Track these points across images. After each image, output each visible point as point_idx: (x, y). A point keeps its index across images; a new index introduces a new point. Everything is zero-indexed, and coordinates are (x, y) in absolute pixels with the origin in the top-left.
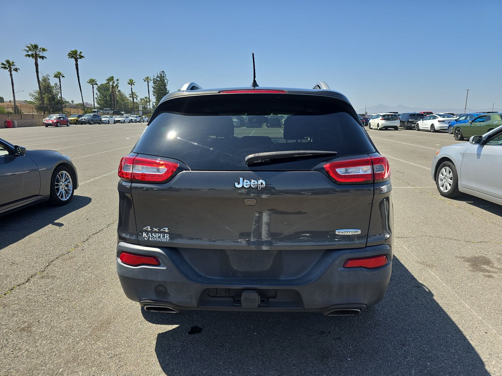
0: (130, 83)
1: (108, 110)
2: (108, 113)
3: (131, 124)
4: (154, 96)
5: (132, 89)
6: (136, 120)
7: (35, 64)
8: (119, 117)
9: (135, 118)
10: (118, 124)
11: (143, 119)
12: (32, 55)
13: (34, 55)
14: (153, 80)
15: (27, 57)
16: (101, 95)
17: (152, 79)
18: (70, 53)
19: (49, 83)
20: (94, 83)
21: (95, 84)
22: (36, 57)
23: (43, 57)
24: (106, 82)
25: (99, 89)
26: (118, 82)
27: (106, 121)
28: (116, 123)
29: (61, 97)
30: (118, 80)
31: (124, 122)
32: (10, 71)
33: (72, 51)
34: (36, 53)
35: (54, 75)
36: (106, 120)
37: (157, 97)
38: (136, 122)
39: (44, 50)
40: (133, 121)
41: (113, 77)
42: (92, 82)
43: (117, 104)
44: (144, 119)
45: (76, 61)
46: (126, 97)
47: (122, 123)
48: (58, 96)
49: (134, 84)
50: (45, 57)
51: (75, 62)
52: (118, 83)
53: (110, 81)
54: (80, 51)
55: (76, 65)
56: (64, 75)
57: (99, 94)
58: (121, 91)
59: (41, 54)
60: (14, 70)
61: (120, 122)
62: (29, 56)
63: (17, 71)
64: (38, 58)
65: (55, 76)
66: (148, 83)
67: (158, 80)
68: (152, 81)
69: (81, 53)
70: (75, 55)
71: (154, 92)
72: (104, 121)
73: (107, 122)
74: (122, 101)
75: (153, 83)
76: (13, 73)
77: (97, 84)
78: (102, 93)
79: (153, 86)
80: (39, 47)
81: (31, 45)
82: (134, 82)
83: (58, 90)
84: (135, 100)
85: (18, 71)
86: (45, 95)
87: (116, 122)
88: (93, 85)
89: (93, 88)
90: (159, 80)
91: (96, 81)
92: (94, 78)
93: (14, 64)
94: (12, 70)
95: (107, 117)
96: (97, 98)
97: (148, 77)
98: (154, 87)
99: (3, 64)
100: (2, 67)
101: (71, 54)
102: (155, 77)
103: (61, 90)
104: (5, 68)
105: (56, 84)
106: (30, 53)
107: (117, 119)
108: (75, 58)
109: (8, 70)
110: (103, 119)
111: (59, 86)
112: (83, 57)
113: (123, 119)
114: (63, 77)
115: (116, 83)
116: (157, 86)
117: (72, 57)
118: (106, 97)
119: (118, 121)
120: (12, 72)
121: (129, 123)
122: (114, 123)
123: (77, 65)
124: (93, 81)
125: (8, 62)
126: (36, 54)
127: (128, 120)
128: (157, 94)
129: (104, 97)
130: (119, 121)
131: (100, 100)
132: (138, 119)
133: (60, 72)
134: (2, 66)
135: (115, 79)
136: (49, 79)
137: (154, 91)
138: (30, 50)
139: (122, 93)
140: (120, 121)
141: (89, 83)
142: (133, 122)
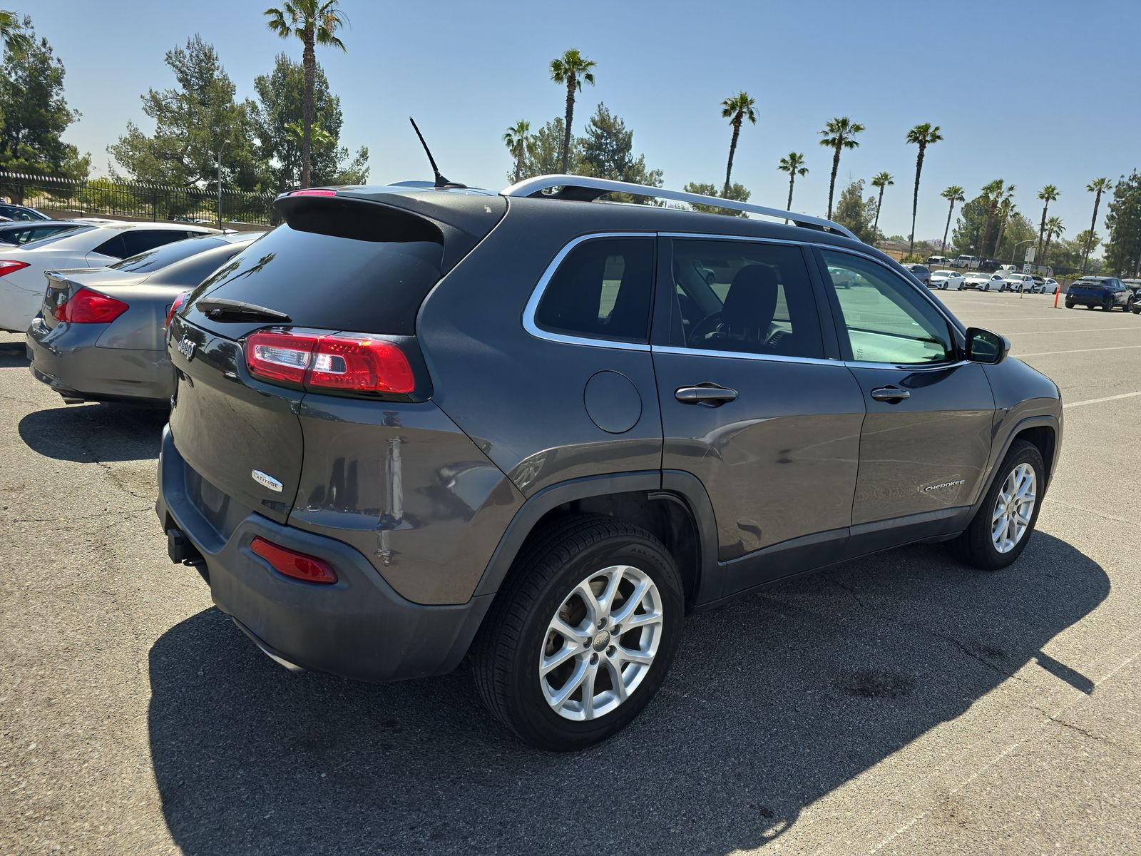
0: (1046, 196)
1: (968, 259)
2: (967, 265)
3: (1006, 294)
4: (1108, 227)
5: (1045, 210)
6: (1021, 286)
7: (834, 160)
8: (977, 277)
9: (1021, 282)
10: (969, 292)
11: (1043, 286)
12: (833, 142)
13: (837, 141)
14: (1116, 187)
15: (824, 145)
16: (969, 224)
17: (1114, 183)
18: (913, 132)
19: (860, 197)
20: (957, 196)
21: (957, 199)
22: (838, 143)
23: (851, 144)
24: (981, 193)
25: (967, 211)
26: (1011, 193)
27: (940, 283)
28: (965, 289)
29: (875, 227)
30: (1011, 189)
31: (987, 288)
32: (793, 174)
33: (919, 127)
34: (841, 136)
35: (873, 180)
36: (940, 281)
37: (1117, 231)
38: (1019, 290)
39: (857, 128)
40: (1013, 287)
41: (1001, 182)
42: (954, 194)
43: (1000, 246)
44: (1045, 285)
45: (922, 147)
46: (1030, 230)
47: (981, 290)
48: (870, 225)
49: (1057, 197)
50: (857, 143)
51: (918, 151)
52: (1011, 195)
53: (991, 191)
54: (937, 126)
55: (918, 157)
56: (892, 180)
57: (963, 220)
58: (1022, 215)
59: (850, 138)
60: (799, 171)
61: (977, 287)
62: (826, 142)
63: (803, 175)
64: (843, 147)
65: (875, 183)
66: (1099, 195)
67: (1131, 188)
68: (1114, 190)
69: (937, 129)
70: (922, 136)
71: (1111, 218)
72: (935, 284)
73: (941, 285)
74: (1016, 239)
75: (1114, 196)
76: (797, 176)
77: (962, 199)
78: (971, 218)
79: (1112, 202)
80: (851, 124)
81: (836, 120)
82: (1057, 194)
83: (872, 212)
84: (1054, 238)
85: (806, 173)
86: (845, 221)
87: (964, 287)
88: (953, 200)
89: (952, 206)
90: (1134, 188)
91: (962, 192)
92: (958, 186)
93: (803, 159)
94: (796, 171)
95: (947, 275)
96: (957, 230)
97: (1103, 180)
98: (1115, 205)
99: (783, 161)
100: (781, 167)
101: (915, 133)
102: (1126, 180)
103: (878, 212)
104: (785, 168)
105: (871, 200)
106: (830, 137)
107: (970, 280)
108: (920, 142)
109: (789, 172)
110: (933, 278)
111: (877, 204)
112: (939, 137)
113: (986, 281)
114: (891, 183)
115: (1005, 195)
116: (1124, 203)
117: (916, 139)
118: (977, 229)
119: (973, 286)
120: (795, 176)
121: (1000, 291)
122: (959, 289)
123: (921, 156)
124: (956, 191)
125: (793, 156)
126: (841, 138)
127: (999, 284)
128: (1118, 224)
129: (973, 230)
130: (974, 284)
131: (961, 235)
132: (1028, 285)
133: (888, 172)
134: (782, 164)
135: (1005, 187)
136: (862, 189)
137: (1112, 216)
138: (832, 130)
139: (1024, 219)
140: (977, 284)
141: (945, 196)
142: (1012, 291)
